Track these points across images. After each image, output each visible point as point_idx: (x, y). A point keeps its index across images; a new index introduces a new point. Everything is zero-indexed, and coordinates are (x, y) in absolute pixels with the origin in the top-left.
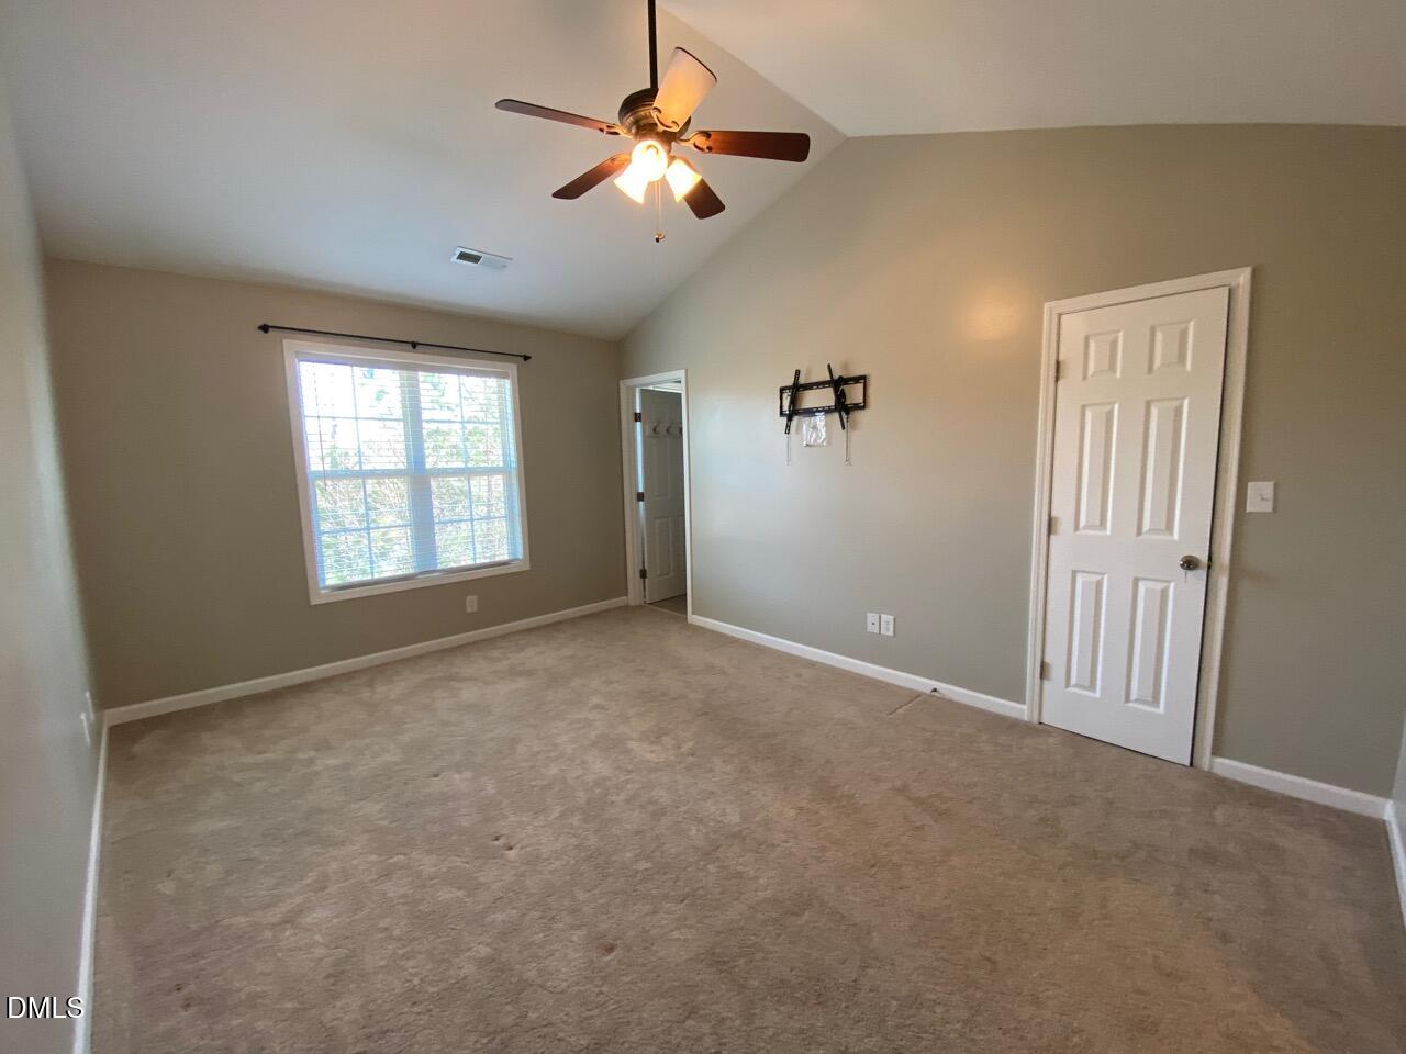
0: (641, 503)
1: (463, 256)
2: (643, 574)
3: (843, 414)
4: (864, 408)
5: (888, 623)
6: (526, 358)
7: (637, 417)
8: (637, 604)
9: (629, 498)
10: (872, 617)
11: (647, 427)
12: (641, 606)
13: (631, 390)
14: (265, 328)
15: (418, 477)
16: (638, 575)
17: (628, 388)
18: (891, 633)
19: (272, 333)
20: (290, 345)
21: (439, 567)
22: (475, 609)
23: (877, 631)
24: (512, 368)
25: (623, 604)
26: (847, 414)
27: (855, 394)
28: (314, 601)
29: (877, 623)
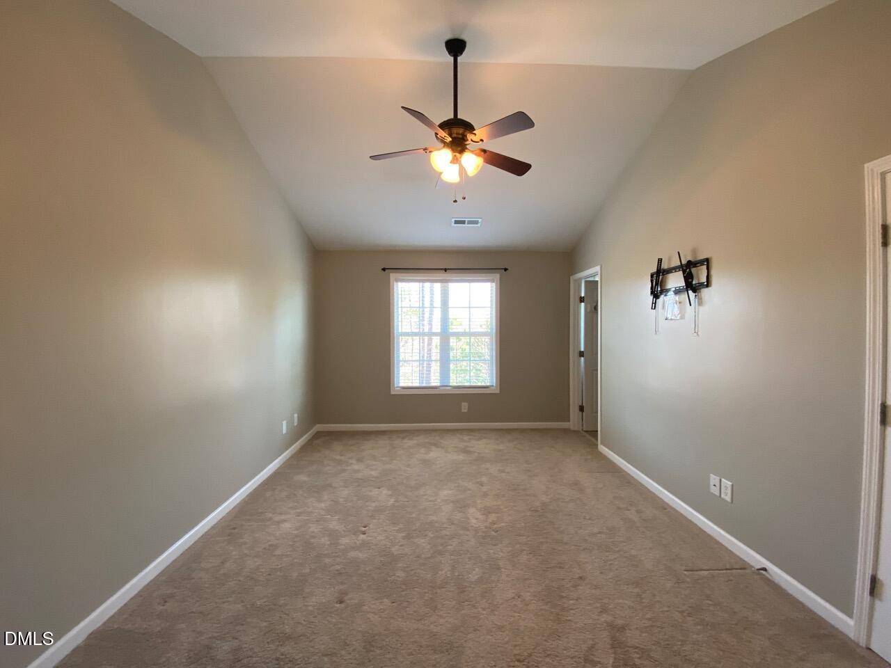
0: (582, 358)
1: (456, 222)
2: (582, 409)
3: (690, 292)
4: (708, 286)
5: (726, 487)
6: (506, 270)
7: (582, 300)
8: (576, 429)
9: (573, 355)
10: (714, 479)
11: (589, 306)
12: (578, 432)
13: (578, 282)
14: (384, 269)
15: (445, 335)
16: (577, 409)
17: (575, 280)
18: (728, 498)
19: (387, 271)
20: (393, 276)
21: (451, 384)
22: (466, 411)
23: (717, 493)
24: (497, 276)
25: (567, 427)
26: (694, 291)
27: (701, 275)
28: (392, 393)
29: (718, 485)
